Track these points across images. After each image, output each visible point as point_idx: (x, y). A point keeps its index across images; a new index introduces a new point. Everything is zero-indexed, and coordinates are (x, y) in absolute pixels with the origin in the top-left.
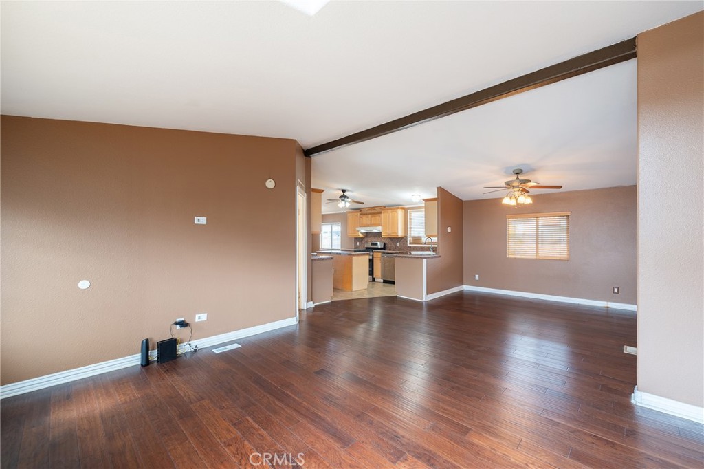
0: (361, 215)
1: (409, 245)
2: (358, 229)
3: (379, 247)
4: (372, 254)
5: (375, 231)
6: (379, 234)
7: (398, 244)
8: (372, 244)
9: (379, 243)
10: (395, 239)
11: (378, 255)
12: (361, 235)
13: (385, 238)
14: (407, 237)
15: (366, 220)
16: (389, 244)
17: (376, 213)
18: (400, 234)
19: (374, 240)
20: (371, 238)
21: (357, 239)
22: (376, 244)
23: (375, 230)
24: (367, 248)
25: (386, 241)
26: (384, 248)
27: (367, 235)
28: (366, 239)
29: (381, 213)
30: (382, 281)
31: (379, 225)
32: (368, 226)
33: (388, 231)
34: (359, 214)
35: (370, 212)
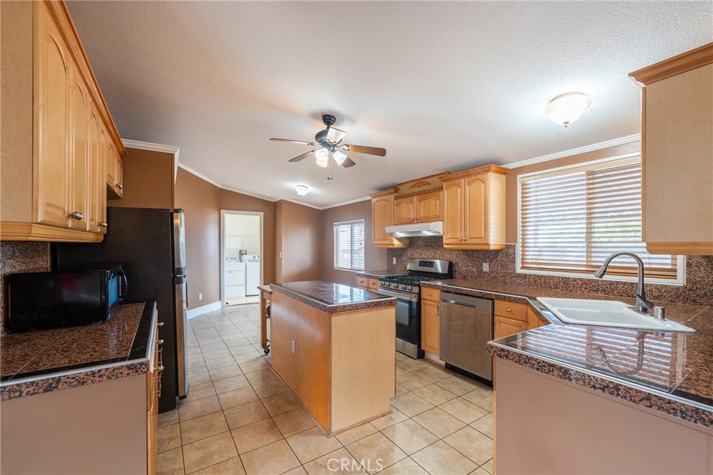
0: (396, 198)
1: (519, 270)
2: (389, 229)
3: (440, 270)
4: (416, 289)
5: (427, 233)
6: (435, 242)
7: (486, 267)
8: (423, 263)
9: (438, 262)
10: (480, 254)
11: (432, 294)
12: (397, 244)
13: (451, 250)
14: (514, 247)
15: (409, 208)
16: (463, 266)
17: (429, 192)
18: (495, 240)
19: (426, 255)
20: (419, 251)
21: (393, 252)
22: (431, 264)
23: (429, 230)
24: (412, 272)
25: (454, 258)
26: (450, 274)
27: (412, 242)
28: (409, 253)
29: (441, 189)
30: (443, 363)
31: (437, 218)
32: (411, 222)
33: (459, 234)
34: (392, 197)
35: (417, 189)
